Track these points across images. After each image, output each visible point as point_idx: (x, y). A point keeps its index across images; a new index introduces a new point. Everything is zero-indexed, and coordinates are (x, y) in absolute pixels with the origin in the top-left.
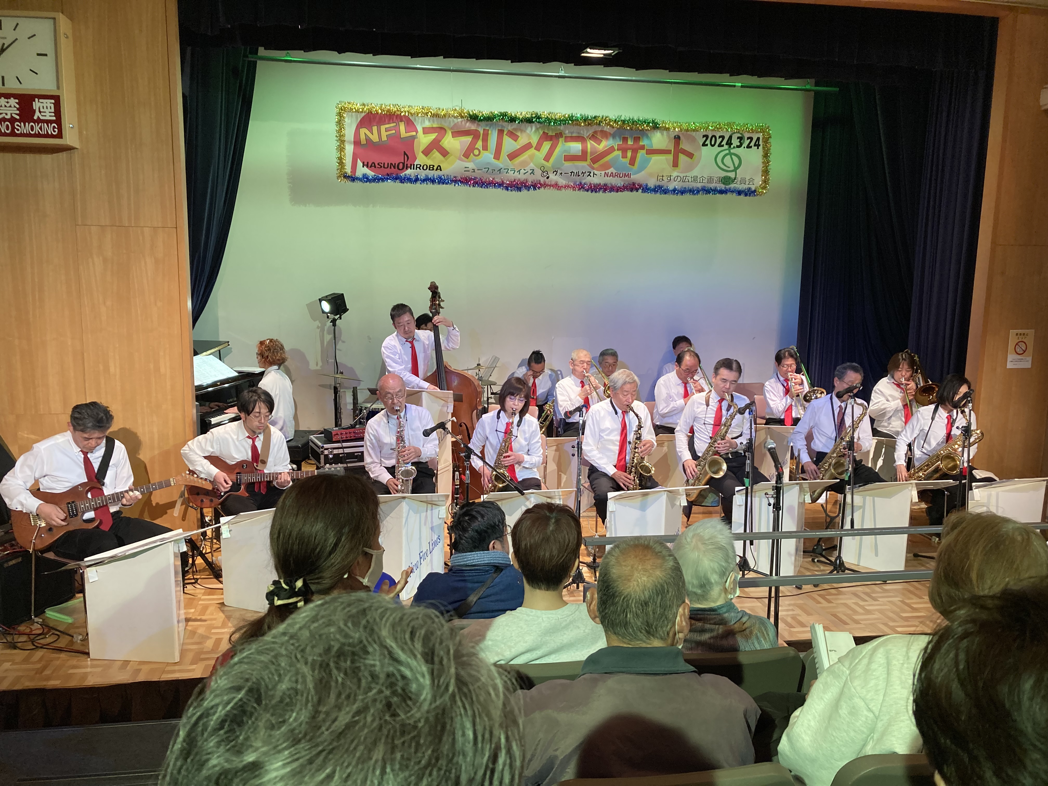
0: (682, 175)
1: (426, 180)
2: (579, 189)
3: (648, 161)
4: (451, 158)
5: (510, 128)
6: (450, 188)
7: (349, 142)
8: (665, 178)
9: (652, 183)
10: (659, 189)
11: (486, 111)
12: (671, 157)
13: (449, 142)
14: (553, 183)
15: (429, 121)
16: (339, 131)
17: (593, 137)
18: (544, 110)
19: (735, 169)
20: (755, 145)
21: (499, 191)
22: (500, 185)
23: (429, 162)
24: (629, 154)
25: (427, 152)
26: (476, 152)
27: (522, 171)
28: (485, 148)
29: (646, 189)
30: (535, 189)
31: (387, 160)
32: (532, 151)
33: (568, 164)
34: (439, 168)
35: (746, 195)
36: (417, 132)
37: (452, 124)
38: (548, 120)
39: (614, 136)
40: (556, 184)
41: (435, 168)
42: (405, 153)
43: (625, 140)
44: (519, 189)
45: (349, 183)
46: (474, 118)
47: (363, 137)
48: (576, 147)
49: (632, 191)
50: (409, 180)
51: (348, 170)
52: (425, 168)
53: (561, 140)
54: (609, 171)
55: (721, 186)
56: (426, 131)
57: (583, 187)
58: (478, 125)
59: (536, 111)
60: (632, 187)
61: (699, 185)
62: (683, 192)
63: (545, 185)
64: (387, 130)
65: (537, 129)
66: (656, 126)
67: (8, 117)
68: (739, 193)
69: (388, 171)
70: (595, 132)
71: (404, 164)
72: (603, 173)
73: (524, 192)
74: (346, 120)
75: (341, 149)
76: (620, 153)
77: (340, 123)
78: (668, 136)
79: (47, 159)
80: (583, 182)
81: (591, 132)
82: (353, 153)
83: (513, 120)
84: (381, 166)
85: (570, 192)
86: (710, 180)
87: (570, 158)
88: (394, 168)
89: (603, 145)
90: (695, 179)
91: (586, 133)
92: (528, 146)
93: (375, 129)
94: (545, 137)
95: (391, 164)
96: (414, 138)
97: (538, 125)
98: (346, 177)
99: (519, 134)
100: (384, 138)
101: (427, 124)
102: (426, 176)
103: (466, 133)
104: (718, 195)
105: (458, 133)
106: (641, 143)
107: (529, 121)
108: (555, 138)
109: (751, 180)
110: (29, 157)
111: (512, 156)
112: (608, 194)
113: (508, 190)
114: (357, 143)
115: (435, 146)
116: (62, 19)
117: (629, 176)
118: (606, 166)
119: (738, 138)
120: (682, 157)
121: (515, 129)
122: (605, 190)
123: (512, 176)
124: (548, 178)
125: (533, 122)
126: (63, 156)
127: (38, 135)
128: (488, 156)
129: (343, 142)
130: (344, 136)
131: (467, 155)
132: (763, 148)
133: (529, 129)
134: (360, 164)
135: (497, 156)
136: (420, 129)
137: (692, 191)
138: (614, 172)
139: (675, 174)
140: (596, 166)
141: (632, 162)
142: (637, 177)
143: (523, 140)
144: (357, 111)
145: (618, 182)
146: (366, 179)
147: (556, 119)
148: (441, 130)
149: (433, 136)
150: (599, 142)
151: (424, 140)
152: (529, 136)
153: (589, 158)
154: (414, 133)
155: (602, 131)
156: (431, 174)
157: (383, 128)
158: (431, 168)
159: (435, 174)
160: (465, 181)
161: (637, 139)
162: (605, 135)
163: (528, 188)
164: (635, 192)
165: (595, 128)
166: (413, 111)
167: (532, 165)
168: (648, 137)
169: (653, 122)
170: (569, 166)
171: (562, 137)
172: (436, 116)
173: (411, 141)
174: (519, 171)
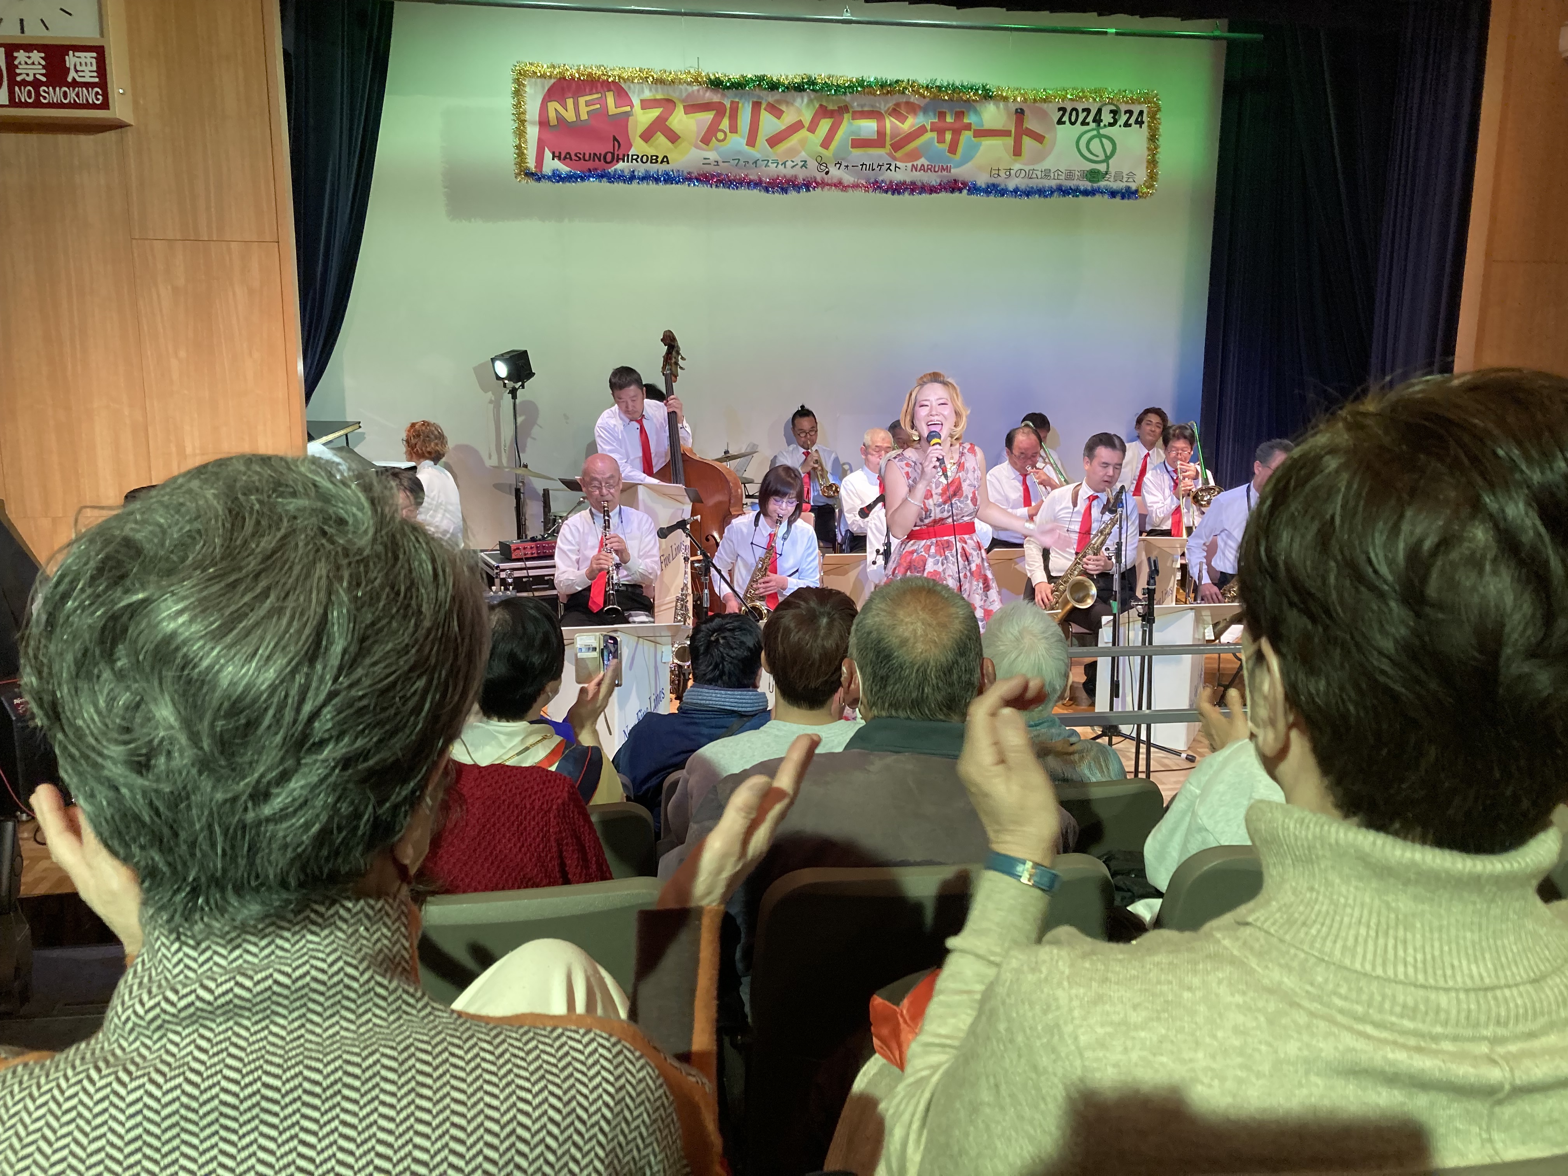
0: (1027, 168)
1: (646, 178)
2: (874, 190)
3: (976, 147)
4: (683, 145)
5: (771, 99)
6: (682, 189)
7: (533, 123)
8: (1002, 173)
9: (982, 180)
10: (994, 189)
11: (735, 75)
12: (1010, 141)
13: (679, 120)
14: (835, 181)
15: (650, 89)
16: (518, 106)
17: (895, 112)
18: (820, 71)
19: (1107, 158)
20: (1137, 122)
21: (756, 194)
22: (757, 184)
23: (650, 151)
24: (948, 136)
25: (647, 136)
26: (720, 136)
27: (789, 164)
28: (734, 129)
29: (974, 189)
30: (808, 190)
31: (587, 147)
32: (803, 133)
33: (857, 152)
34: (666, 160)
35: (1123, 198)
36: (632, 106)
37: (684, 95)
38: (827, 86)
39: (925, 110)
40: (840, 183)
41: (660, 160)
42: (615, 139)
43: (942, 115)
44: (784, 190)
45: (532, 183)
46: (716, 84)
47: (552, 115)
48: (868, 127)
49: (953, 191)
50: (619, 177)
51: (531, 164)
52: (644, 160)
53: (847, 117)
54: (919, 163)
55: (1086, 185)
56: (646, 104)
57: (880, 187)
58: (724, 95)
59: (809, 73)
60: (954, 186)
61: (1053, 183)
62: (1028, 193)
63: (822, 184)
64: (588, 104)
65: (811, 101)
66: (987, 95)
67: (31, 78)
68: (1113, 194)
69: (590, 165)
70: (898, 105)
71: (613, 155)
72: (910, 165)
73: (792, 194)
74: (527, 89)
75: (520, 133)
76: (934, 135)
77: (518, 93)
78: (1007, 108)
79: (86, 141)
80: (880, 179)
81: (891, 105)
82: (539, 139)
83: (774, 86)
84: (580, 157)
85: (859, 194)
86: (1070, 175)
87: (860, 143)
88: (599, 160)
89: (910, 124)
90: (1047, 174)
91: (884, 106)
92: (797, 126)
93: (570, 102)
94: (823, 112)
95: (595, 154)
96: (627, 114)
97: (813, 95)
98: (529, 174)
99: (783, 108)
100: (584, 116)
101: (647, 94)
102: (647, 172)
103: (705, 107)
104: (1081, 198)
105: (692, 108)
106: (966, 121)
107: (799, 88)
108: (837, 114)
109: (1131, 175)
110: (63, 139)
111: (774, 141)
112: (917, 197)
113: (768, 191)
114: (544, 123)
115: (659, 126)
117: (947, 169)
118: (914, 155)
119: (1111, 111)
120: (1026, 141)
121: (778, 101)
122: (912, 191)
123: (773, 170)
124: (827, 173)
125: (804, 90)
126: (111, 137)
127: (75, 106)
128: (737, 142)
129: (522, 122)
130: (524, 113)
131: (706, 140)
132: (1149, 127)
133: (799, 100)
134: (548, 154)
135: (751, 141)
136: (636, 102)
137: (1041, 192)
138: (926, 163)
139: (1017, 167)
140: (898, 154)
141: (953, 149)
142: (960, 172)
143: (789, 117)
144: (543, 76)
145: (933, 179)
146: (557, 177)
147: (838, 86)
148: (668, 104)
149: (655, 113)
150: (903, 119)
151: (643, 118)
152: (799, 111)
153: (888, 143)
154: (628, 109)
155: (908, 103)
156: (653, 168)
157: (582, 100)
158: (654, 159)
159: (662, 168)
160: (704, 178)
161: (960, 115)
162: (913, 108)
163: (797, 187)
164: (957, 194)
165: (897, 98)
166: (625, 75)
167: (803, 153)
168: (976, 112)
169: (984, 88)
170: (858, 155)
171: (847, 111)
172: (660, 82)
173: (623, 120)
174: (785, 163)
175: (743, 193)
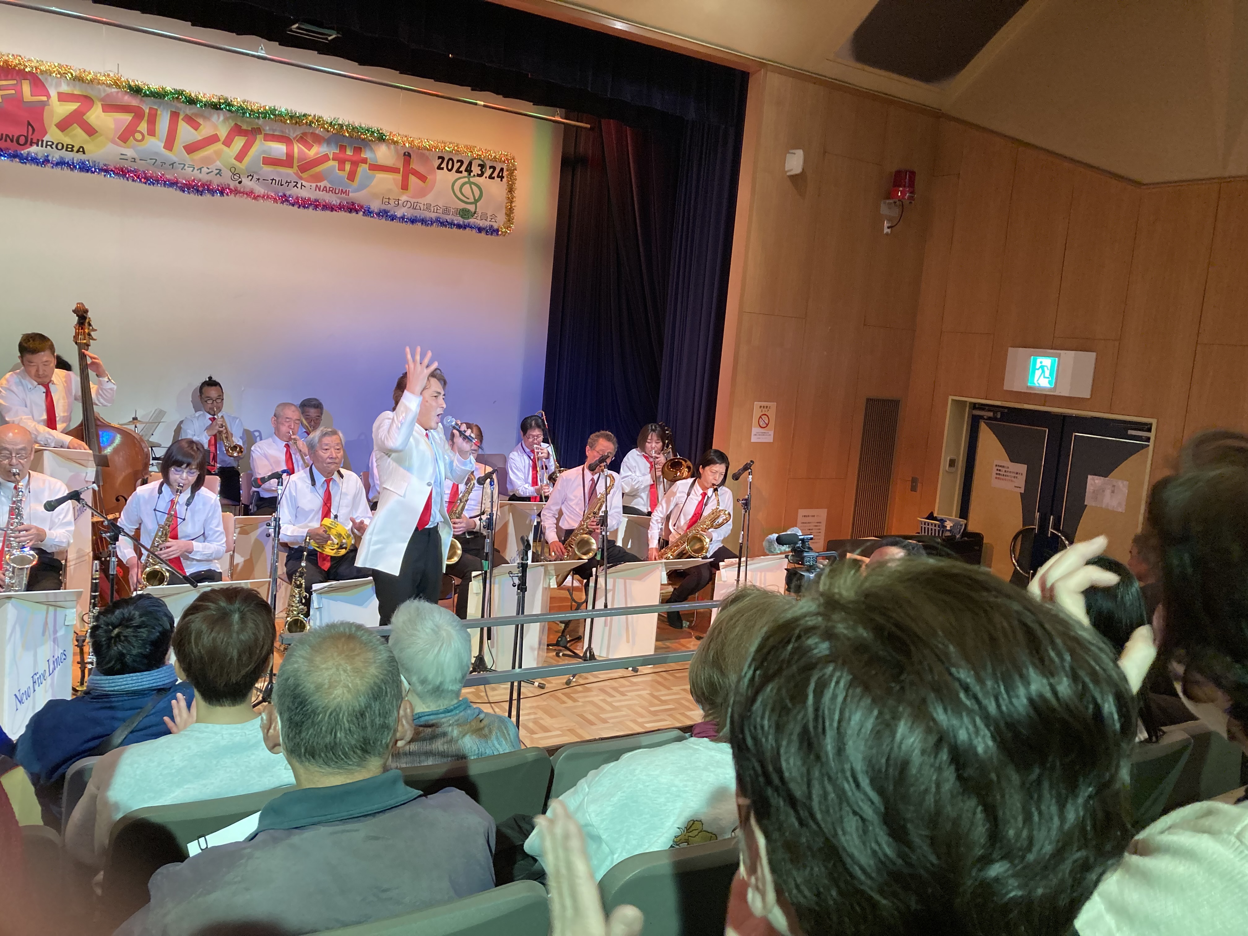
0: (413, 201)
1: (61, 163)
2: (282, 202)
3: (371, 178)
4: (100, 139)
5: (188, 112)
6: (98, 178)
8: (392, 202)
9: (375, 206)
10: (384, 214)
11: (155, 86)
12: (399, 177)
13: (98, 117)
14: (247, 190)
15: (68, 85)
17: (302, 139)
18: (236, 96)
19: (476, 201)
20: (498, 176)
21: (173, 192)
22: (173, 184)
23: (67, 140)
24: (348, 167)
25: (64, 125)
26: (138, 136)
27: (205, 170)
28: (152, 132)
29: (368, 212)
30: (222, 193)
32: (219, 146)
33: (268, 169)
34: (82, 150)
35: (487, 233)
36: (49, 96)
37: (103, 95)
38: (242, 110)
39: (328, 141)
40: (252, 192)
41: (75, 149)
42: (29, 124)
43: (343, 148)
44: (199, 192)
46: (136, 91)
48: (279, 149)
49: (350, 212)
50: (34, 160)
52: (60, 147)
53: (259, 138)
54: (322, 184)
55: (458, 220)
56: (63, 97)
57: (287, 200)
58: (142, 101)
59: (225, 95)
60: (352, 208)
61: (433, 216)
62: (413, 221)
63: (236, 192)
65: (226, 119)
66: (381, 138)
68: (480, 230)
70: (305, 134)
71: (26, 138)
72: (314, 185)
73: (207, 197)
76: (336, 164)
78: (397, 151)
80: (288, 193)
81: (299, 132)
83: (192, 101)
85: (270, 203)
86: (446, 211)
87: (270, 161)
88: (12, 141)
89: (315, 151)
90: (428, 207)
91: (293, 133)
92: (213, 139)
94: (237, 130)
95: (7, 136)
96: (44, 104)
97: (228, 114)
99: (200, 121)
101: (65, 88)
102: (62, 158)
103: (124, 109)
104: (455, 229)
105: (110, 107)
106: (363, 155)
107: (215, 107)
108: (251, 134)
109: (493, 216)
111: (191, 149)
112: (319, 213)
113: (184, 191)
115: (76, 119)
117: (346, 193)
118: (318, 178)
119: (479, 165)
120: (412, 179)
121: (196, 115)
122: (316, 207)
123: (190, 174)
124: (240, 182)
125: (221, 109)
128: (156, 144)
131: (124, 138)
132: (508, 180)
133: (215, 117)
135: (169, 144)
136: (53, 93)
137: (423, 221)
138: (328, 185)
139: (404, 198)
140: (304, 175)
141: (352, 176)
142: (357, 196)
143: (206, 130)
145: (334, 200)
147: (252, 111)
148: (87, 101)
149: (73, 106)
150: (310, 147)
151: (60, 109)
152: (215, 127)
153: (295, 164)
154: (44, 98)
155: (313, 134)
156: (68, 156)
158: (70, 148)
159: (77, 157)
160: (122, 173)
161: (357, 150)
162: (318, 139)
163: (212, 192)
164: (354, 214)
165: (304, 129)
166: (43, 68)
167: (218, 163)
168: (372, 150)
169: (379, 132)
170: (268, 171)
171: (260, 133)
172: (78, 79)
173: (39, 110)
174: (200, 169)
175: (159, 189)
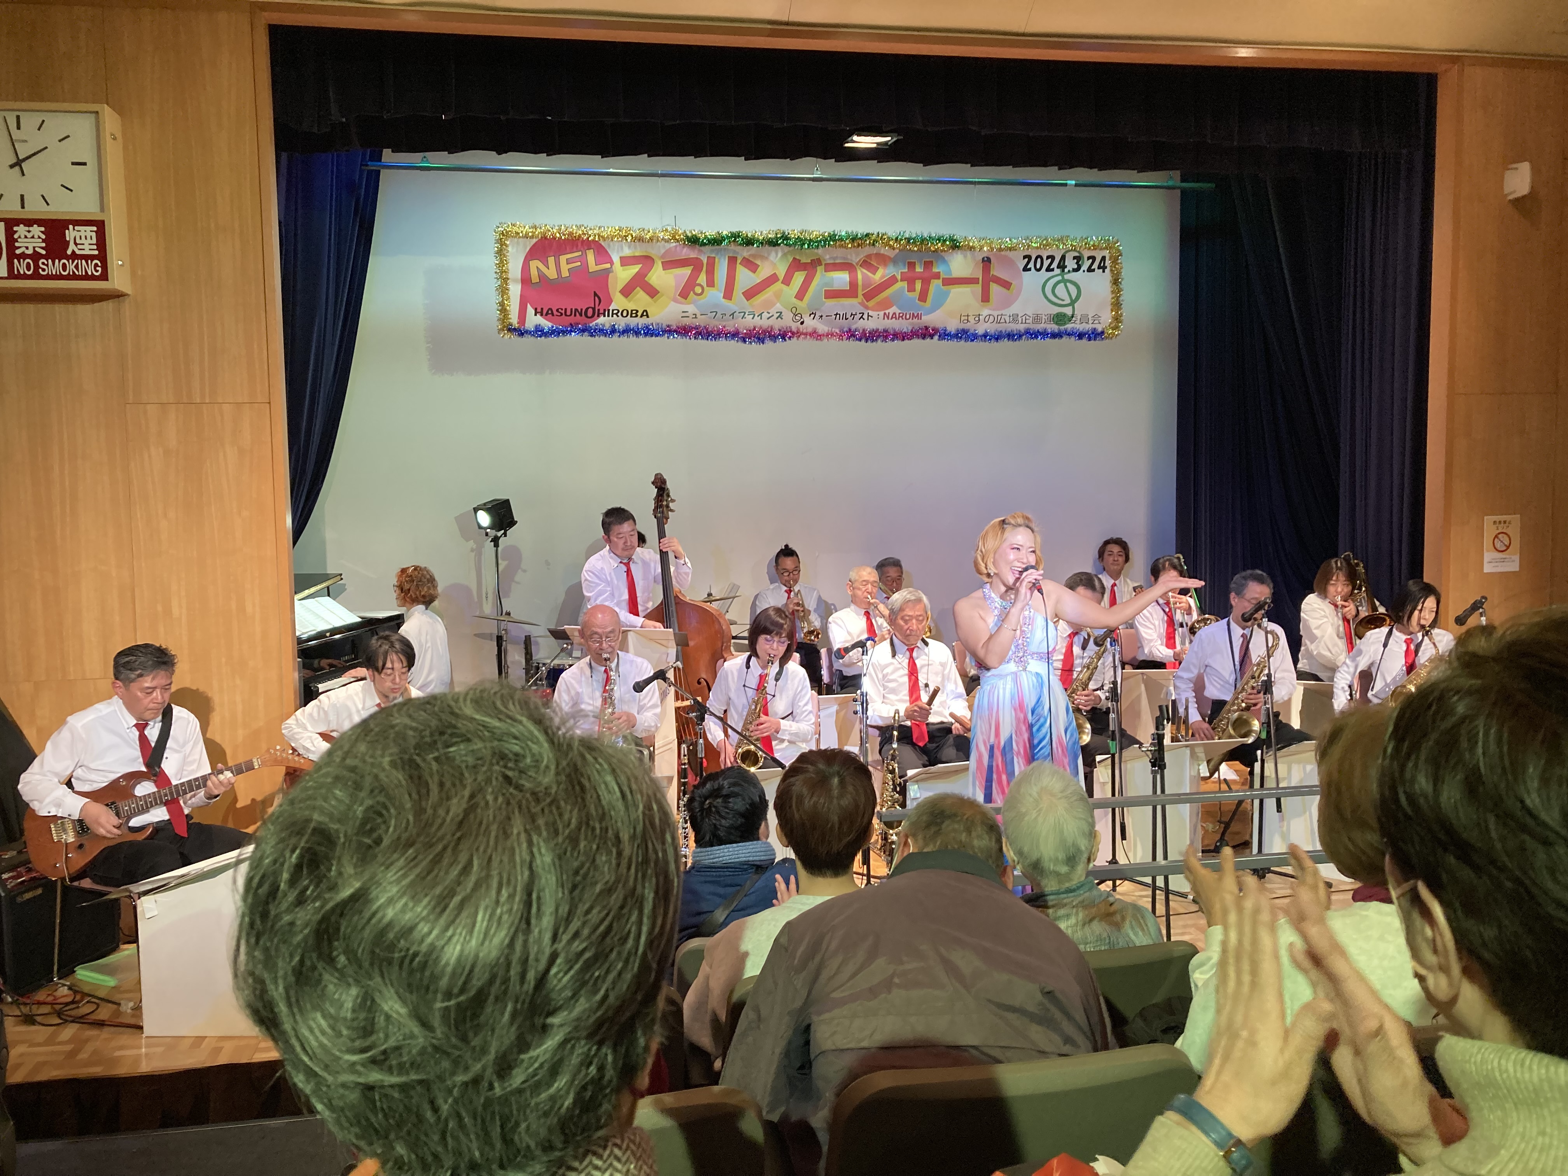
0: (995, 313)
1: (626, 331)
2: (848, 338)
3: (947, 294)
4: (662, 299)
5: (745, 254)
6: (661, 341)
7: (515, 281)
8: (971, 319)
9: (952, 326)
10: (963, 335)
11: (711, 233)
12: (978, 288)
13: (658, 276)
14: (810, 330)
15: (629, 247)
16: (500, 265)
17: (866, 264)
18: (793, 227)
19: (1073, 303)
20: (1099, 268)
21: (733, 344)
22: (735, 335)
23: (630, 306)
24: (918, 285)
25: (626, 292)
26: (698, 290)
27: (765, 315)
28: (711, 283)
29: (945, 335)
30: (784, 338)
31: (568, 303)
32: (778, 285)
33: (831, 303)
34: (645, 314)
35: (1089, 339)
36: (612, 263)
37: (663, 251)
38: (800, 241)
39: (895, 261)
40: (815, 332)
41: (639, 314)
42: (595, 294)
43: (912, 265)
44: (761, 340)
45: (514, 338)
46: (693, 241)
47: (534, 272)
48: (841, 278)
49: (924, 337)
50: (602, 332)
51: (514, 320)
52: (625, 314)
53: (820, 269)
54: (891, 311)
55: (1053, 327)
56: (626, 261)
57: (853, 335)
58: (700, 251)
59: (782, 229)
60: (926, 333)
61: (1022, 327)
62: (998, 337)
63: (798, 334)
64: (569, 262)
65: (785, 255)
66: (955, 245)
67: (30, 252)
68: (1081, 336)
69: (572, 319)
70: (869, 256)
71: (594, 309)
72: (882, 313)
73: (769, 344)
74: (510, 249)
75: (503, 290)
76: (905, 284)
77: (500, 253)
78: (974, 258)
79: (83, 311)
80: (853, 327)
81: (862, 256)
82: (521, 296)
83: (749, 242)
84: (562, 313)
85: (834, 342)
86: (1037, 319)
87: (832, 294)
88: (581, 315)
89: (880, 275)
90: (1015, 318)
91: (855, 257)
92: (772, 279)
93: (551, 260)
94: (796, 266)
95: (576, 310)
96: (608, 272)
97: (786, 249)
98: (511, 330)
99: (758, 262)
100: (565, 273)
101: (627, 252)
102: (627, 326)
103: (683, 263)
104: (1049, 340)
105: (669, 264)
106: (935, 270)
107: (772, 243)
108: (811, 267)
109: (1096, 317)
110: (59, 309)
111: (750, 294)
112: (889, 344)
113: (745, 341)
114: (526, 280)
115: (639, 282)
116: (108, 113)
117: (918, 317)
118: (886, 304)
119: (1074, 258)
120: (994, 287)
121: (754, 256)
122: (885, 338)
123: (750, 322)
124: (802, 323)
125: (779, 245)
126: (108, 306)
127: (73, 277)
128: (715, 295)
129: (505, 280)
130: (506, 271)
131: (684, 294)
132: (1112, 271)
133: (773, 254)
134: (530, 311)
135: (728, 294)
136: (616, 259)
137: (1010, 336)
138: (898, 311)
139: (985, 312)
140: (871, 303)
141: (923, 297)
142: (932, 319)
143: (764, 272)
144: (526, 236)
145: (904, 325)
146: (539, 332)
147: (811, 240)
148: (647, 261)
149: (634, 269)
150: (874, 270)
151: (623, 275)
152: (774, 265)
153: (860, 293)
154: (608, 266)
155: (878, 255)
156: (633, 322)
157: (563, 259)
158: (634, 314)
159: (641, 322)
160: (683, 331)
161: (928, 265)
162: (884, 260)
163: (774, 338)
164: (928, 340)
165: (868, 250)
166: (605, 234)
167: (778, 305)
169: (952, 240)
170: (831, 305)
171: (820, 264)
172: (640, 239)
173: (604, 277)
174: (761, 315)
175: (722, 343)
